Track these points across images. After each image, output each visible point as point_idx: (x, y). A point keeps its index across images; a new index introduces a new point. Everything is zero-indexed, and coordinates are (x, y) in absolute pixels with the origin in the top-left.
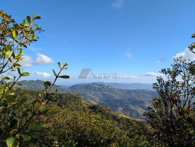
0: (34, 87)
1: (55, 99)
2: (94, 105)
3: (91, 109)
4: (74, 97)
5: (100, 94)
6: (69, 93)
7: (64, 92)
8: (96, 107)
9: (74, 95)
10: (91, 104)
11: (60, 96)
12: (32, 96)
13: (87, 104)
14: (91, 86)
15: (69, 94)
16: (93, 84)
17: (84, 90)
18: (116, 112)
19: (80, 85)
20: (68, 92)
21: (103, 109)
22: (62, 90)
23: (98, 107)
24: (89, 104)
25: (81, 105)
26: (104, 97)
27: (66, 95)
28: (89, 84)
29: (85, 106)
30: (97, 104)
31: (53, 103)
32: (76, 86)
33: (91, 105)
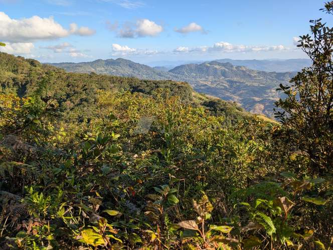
0: (114, 71)
1: (147, 89)
2: (212, 100)
3: (207, 106)
4: (179, 87)
5: (224, 82)
6: (170, 80)
7: (163, 79)
8: (215, 103)
9: (179, 83)
10: (207, 98)
11: (156, 84)
12: (112, 85)
13: (200, 99)
14: (207, 67)
15: (171, 81)
16: (212, 63)
17: (195, 74)
18: (251, 112)
19: (188, 65)
20: (169, 78)
21: (229, 106)
22: (159, 75)
23: (219, 104)
24: (203, 98)
25: (191, 100)
26: (231, 86)
27: (165, 83)
28: (205, 63)
29: (197, 101)
30: (219, 98)
31: (144, 95)
32: (182, 67)
33: (207, 100)
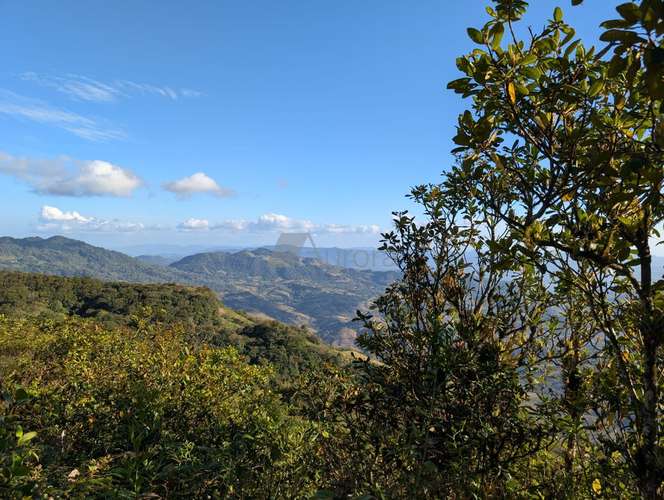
0: (41, 263)
1: (120, 303)
2: (260, 323)
3: (250, 336)
4: (191, 298)
5: (281, 286)
6: (171, 282)
7: (155, 281)
8: (265, 329)
9: (191, 290)
10: (250, 319)
11: (139, 292)
12: (34, 294)
13: (236, 321)
14: (249, 258)
15: (173, 285)
16: (259, 251)
17: (225, 273)
18: (335, 344)
19: (211, 254)
20: (171, 278)
21: (292, 334)
22: (148, 273)
23: (275, 331)
24: (243, 319)
25: (216, 324)
26: (296, 295)
27: (160, 288)
28: (245, 251)
29: (230, 326)
30: (272, 319)
31: (112, 316)
32: (199, 257)
33: (250, 323)
